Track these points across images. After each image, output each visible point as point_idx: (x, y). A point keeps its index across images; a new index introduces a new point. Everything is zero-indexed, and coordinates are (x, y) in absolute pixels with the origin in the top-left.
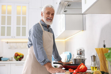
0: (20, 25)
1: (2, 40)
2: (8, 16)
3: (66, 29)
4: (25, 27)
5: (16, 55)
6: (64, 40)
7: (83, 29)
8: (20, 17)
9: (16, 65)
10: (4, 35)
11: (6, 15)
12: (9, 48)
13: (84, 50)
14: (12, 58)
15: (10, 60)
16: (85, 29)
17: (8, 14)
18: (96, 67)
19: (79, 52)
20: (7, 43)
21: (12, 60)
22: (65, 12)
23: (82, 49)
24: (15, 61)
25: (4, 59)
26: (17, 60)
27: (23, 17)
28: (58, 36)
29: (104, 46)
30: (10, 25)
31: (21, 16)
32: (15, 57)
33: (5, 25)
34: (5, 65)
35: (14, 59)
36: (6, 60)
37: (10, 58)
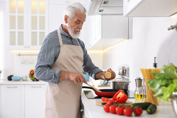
0: (36, 29)
1: (12, 51)
2: (19, 16)
3: (102, 37)
4: (44, 32)
5: (32, 73)
6: (101, 52)
7: (129, 37)
8: (36, 17)
9: (32, 87)
10: (14, 44)
11: (17, 15)
12: (22, 63)
13: (128, 68)
14: (26, 77)
15: (23, 80)
16: (132, 38)
17: (19, 12)
18: (141, 96)
19: (121, 71)
20: (19, 55)
21: (26, 80)
22: (100, 11)
23: (126, 67)
24: (30, 82)
25: (15, 79)
26: (34, 81)
27: (41, 17)
28: (91, 46)
29: (155, 65)
30: (23, 29)
31: (38, 15)
32: (31, 76)
33: (15, 29)
34: (17, 87)
35: (29, 79)
36: (19, 80)
37: (23, 77)
